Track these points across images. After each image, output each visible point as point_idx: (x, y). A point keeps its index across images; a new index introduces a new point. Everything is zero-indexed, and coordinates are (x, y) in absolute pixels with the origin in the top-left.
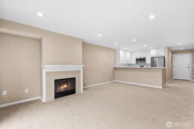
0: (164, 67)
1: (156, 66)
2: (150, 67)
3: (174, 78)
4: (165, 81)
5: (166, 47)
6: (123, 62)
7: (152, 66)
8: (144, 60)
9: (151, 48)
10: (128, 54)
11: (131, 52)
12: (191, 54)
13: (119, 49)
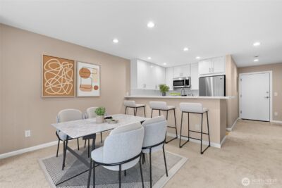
0: (225, 95)
1: (209, 95)
2: (197, 96)
3: (242, 116)
4: (227, 126)
5: (227, 56)
6: (145, 86)
7: (200, 95)
8: (187, 82)
9: (198, 58)
10: (158, 71)
11: (165, 69)
12: (271, 72)
13: (136, 60)
